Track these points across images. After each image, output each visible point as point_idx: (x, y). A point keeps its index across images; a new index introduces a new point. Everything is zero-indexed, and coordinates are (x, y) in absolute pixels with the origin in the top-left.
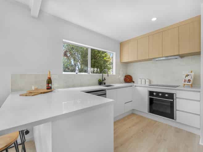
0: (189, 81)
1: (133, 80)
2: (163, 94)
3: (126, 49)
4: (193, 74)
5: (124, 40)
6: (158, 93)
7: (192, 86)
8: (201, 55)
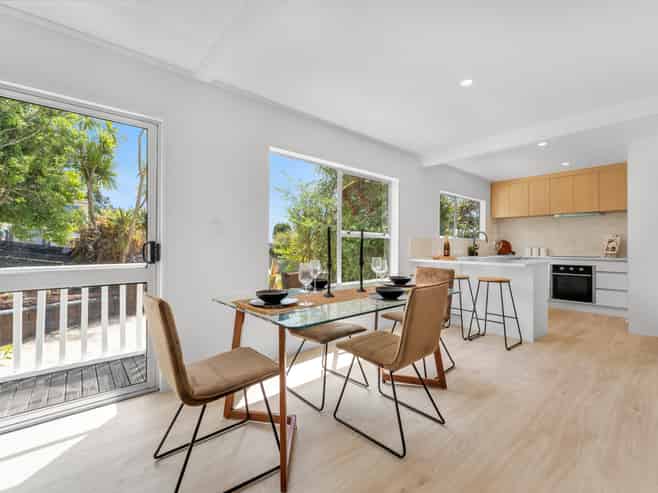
0: (614, 248)
1: (513, 250)
2: (576, 268)
3: (503, 196)
4: (618, 238)
5: (497, 180)
6: (567, 268)
7: (618, 255)
8: (629, 214)
